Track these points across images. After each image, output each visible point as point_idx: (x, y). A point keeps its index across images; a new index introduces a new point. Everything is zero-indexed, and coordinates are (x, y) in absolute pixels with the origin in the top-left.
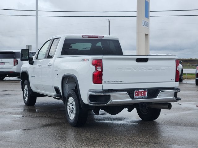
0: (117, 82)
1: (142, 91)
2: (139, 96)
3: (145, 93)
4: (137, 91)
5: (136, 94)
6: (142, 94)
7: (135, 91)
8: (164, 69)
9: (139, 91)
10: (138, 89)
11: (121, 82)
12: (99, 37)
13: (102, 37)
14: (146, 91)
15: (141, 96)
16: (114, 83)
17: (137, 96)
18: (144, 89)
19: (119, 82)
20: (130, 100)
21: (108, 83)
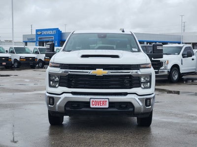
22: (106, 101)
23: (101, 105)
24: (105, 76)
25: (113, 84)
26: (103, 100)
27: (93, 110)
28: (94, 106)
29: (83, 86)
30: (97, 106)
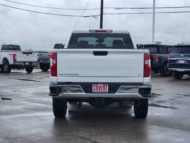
0: (72, 75)
1: (102, 86)
2: (98, 90)
3: (105, 88)
4: (96, 86)
5: (95, 88)
6: (102, 89)
7: (93, 86)
8: (129, 63)
9: (98, 85)
10: (97, 83)
11: (76, 76)
12: (107, 31)
13: (111, 31)
14: (106, 86)
15: (100, 90)
16: (69, 76)
17: (96, 90)
18: (104, 83)
19: (74, 76)
20: (84, 93)
21: (62, 75)
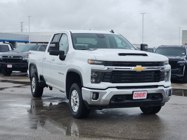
22: (145, 93)
23: (141, 97)
24: (143, 72)
25: (147, 79)
26: (143, 92)
27: (135, 101)
28: (136, 98)
29: (125, 81)
30: (138, 98)
